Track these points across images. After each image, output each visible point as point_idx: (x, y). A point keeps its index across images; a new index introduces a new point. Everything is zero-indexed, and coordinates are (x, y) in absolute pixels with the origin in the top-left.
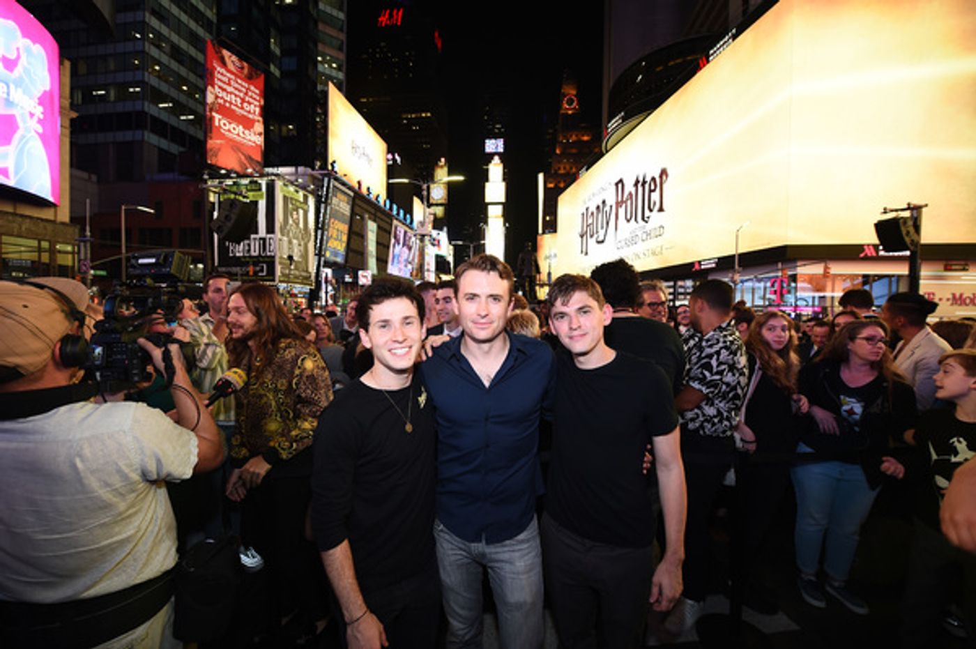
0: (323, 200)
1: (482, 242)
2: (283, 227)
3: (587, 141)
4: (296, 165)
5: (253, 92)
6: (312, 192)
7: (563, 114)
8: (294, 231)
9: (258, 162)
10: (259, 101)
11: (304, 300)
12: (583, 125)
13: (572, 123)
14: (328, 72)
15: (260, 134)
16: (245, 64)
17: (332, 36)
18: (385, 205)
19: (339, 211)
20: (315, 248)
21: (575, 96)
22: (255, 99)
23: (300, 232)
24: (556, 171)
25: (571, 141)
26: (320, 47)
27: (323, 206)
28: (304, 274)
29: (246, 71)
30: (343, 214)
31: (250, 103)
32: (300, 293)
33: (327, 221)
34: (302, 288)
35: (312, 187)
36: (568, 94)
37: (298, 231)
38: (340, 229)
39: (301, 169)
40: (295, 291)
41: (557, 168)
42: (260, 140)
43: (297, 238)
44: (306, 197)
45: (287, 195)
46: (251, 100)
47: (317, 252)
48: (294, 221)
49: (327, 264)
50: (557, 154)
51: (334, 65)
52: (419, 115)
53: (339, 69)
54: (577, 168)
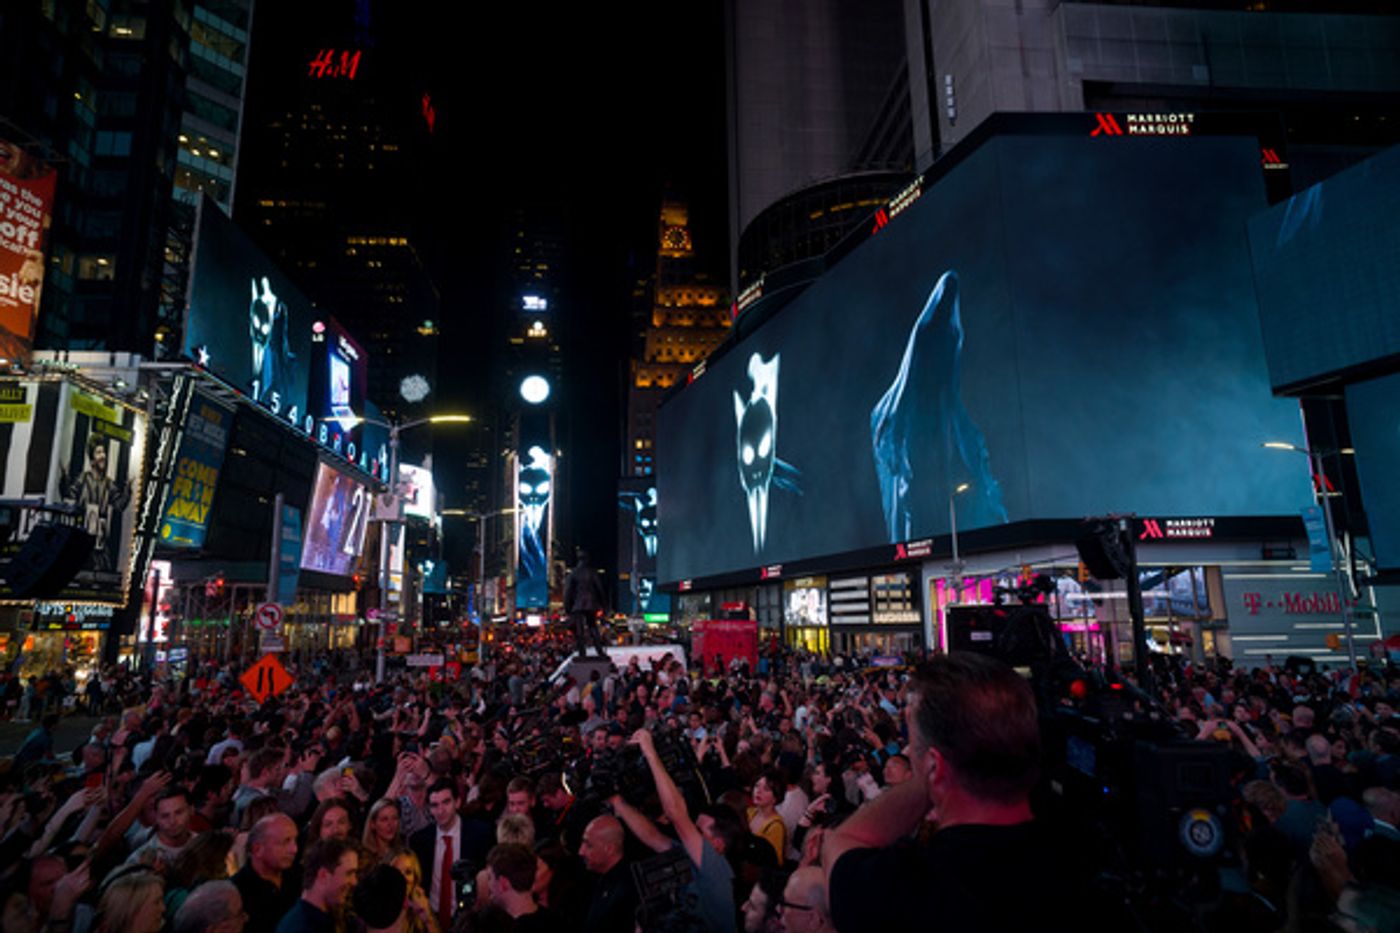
0: (168, 420)
1: (505, 511)
2: (68, 478)
3: (709, 307)
4: (112, 348)
5: (29, 202)
6: (143, 407)
7: (664, 257)
8: (93, 485)
9: (20, 339)
10: (40, 221)
11: (96, 635)
12: (701, 277)
13: (681, 273)
14: (199, 165)
15: (33, 284)
16: (16, 149)
17: (214, 103)
18: (303, 427)
19: (202, 442)
20: (139, 520)
21: (685, 228)
22: (31, 216)
23: (107, 486)
24: (654, 358)
25: (679, 305)
26: (187, 119)
27: (166, 433)
28: (105, 577)
29: (15, 162)
30: (210, 447)
31: (16, 223)
32: (88, 619)
33: (172, 463)
34: (97, 608)
35: (146, 395)
36: (673, 226)
37: (102, 487)
38: (198, 479)
39: (122, 357)
40: (78, 616)
41: (655, 352)
42: (30, 296)
43: (97, 502)
44: (129, 417)
45: (88, 413)
46: (20, 218)
47: (141, 528)
48: (95, 466)
49: (162, 553)
50: (654, 327)
51: (214, 153)
52: (383, 241)
53: (224, 160)
54: (691, 353)
